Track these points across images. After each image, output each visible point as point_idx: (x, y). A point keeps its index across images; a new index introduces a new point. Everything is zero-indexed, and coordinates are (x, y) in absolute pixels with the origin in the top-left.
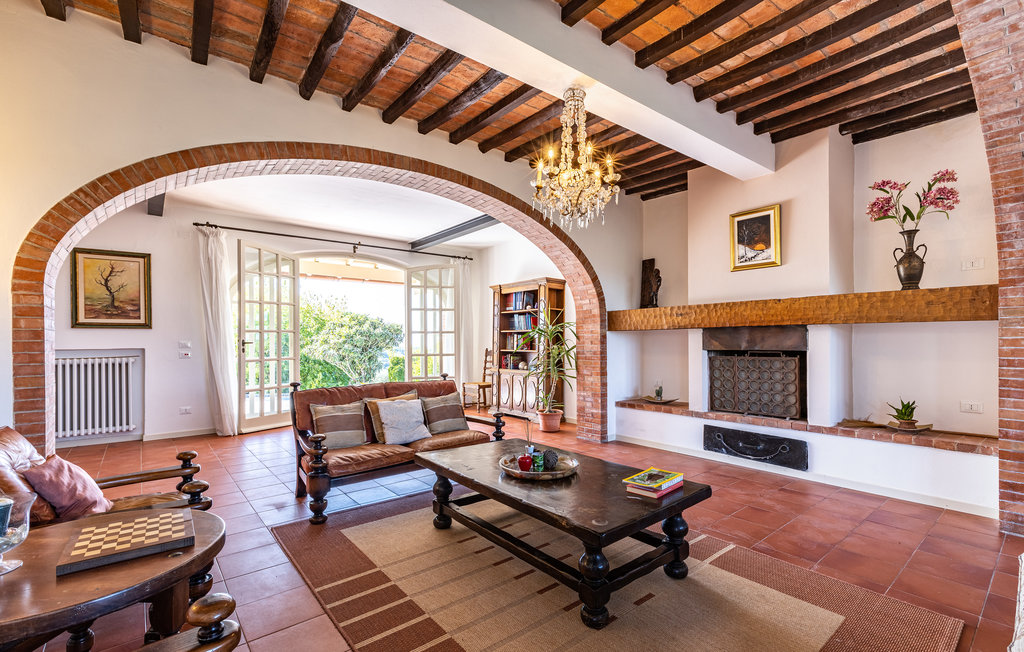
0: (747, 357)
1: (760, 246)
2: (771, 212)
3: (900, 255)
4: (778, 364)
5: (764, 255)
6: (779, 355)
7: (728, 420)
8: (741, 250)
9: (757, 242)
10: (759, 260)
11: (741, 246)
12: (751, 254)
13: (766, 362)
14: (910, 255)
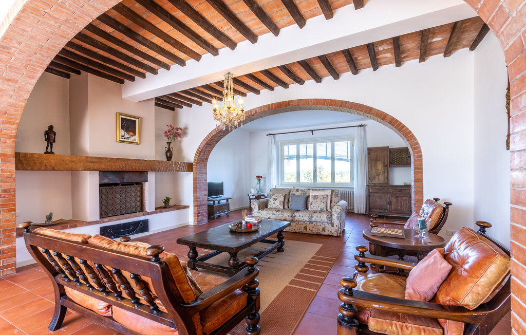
0: (120, 186)
1: (131, 133)
2: (137, 120)
3: (167, 150)
4: (133, 189)
5: (133, 138)
6: (133, 184)
7: (115, 220)
8: (123, 133)
9: (130, 131)
10: (131, 140)
11: (122, 131)
12: (127, 136)
13: (129, 188)
14: (169, 150)
